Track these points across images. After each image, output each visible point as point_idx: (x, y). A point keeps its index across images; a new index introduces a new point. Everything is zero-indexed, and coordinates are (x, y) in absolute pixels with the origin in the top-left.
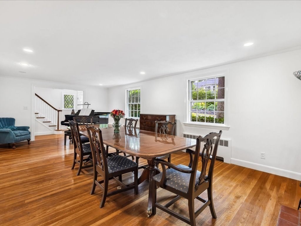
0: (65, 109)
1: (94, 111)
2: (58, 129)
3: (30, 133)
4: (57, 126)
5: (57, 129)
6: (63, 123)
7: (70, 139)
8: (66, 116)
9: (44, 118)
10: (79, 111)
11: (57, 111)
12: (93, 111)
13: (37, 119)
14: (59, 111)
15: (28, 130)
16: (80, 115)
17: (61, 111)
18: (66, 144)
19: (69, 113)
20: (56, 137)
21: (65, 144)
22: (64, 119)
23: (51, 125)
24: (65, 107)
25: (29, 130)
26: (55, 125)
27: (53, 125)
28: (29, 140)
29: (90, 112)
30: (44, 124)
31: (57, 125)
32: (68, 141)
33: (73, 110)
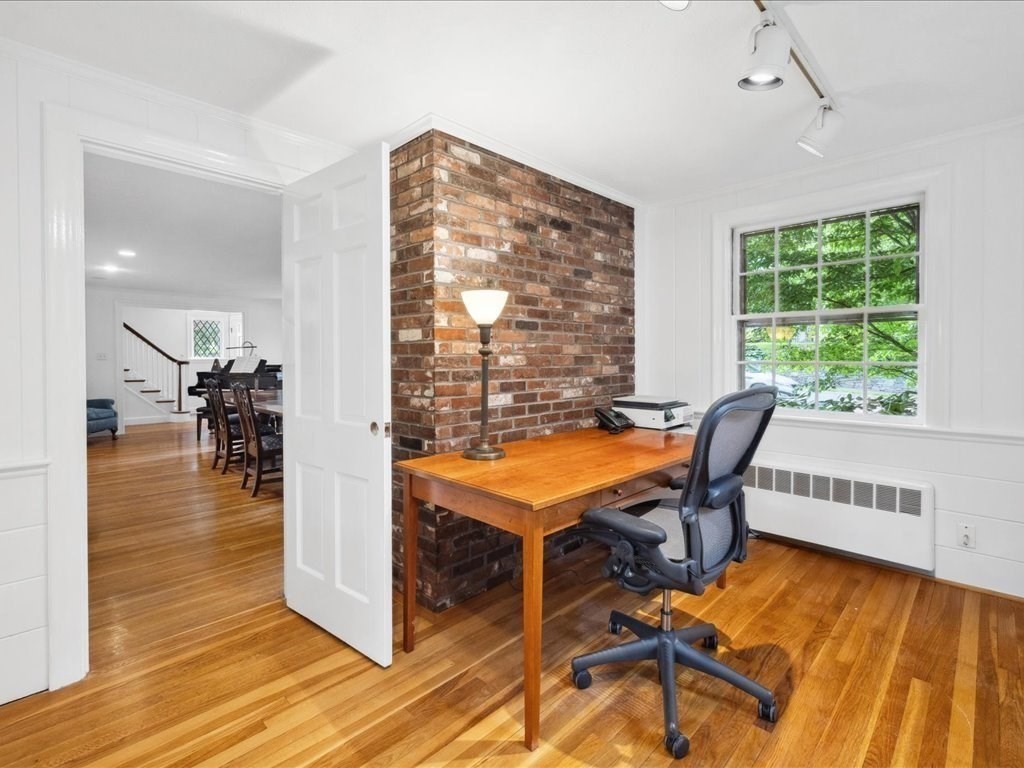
0: (197, 358)
1: (265, 361)
2: (180, 409)
3: (116, 414)
4: (176, 403)
5: (176, 409)
6: (192, 391)
7: (210, 428)
8: (199, 374)
9: (143, 381)
10: (231, 363)
11: (175, 364)
12: (263, 362)
13: (126, 385)
14: (180, 363)
15: (110, 408)
16: (233, 370)
17: (186, 363)
18: (202, 438)
19: (208, 369)
20: (176, 428)
21: (199, 438)
22: (194, 381)
23: (161, 399)
24: (196, 353)
25: (114, 407)
26: (170, 398)
27: (166, 399)
28: (114, 430)
29: (256, 366)
30: (144, 397)
31: (176, 398)
32: (206, 433)
33: (216, 361)
